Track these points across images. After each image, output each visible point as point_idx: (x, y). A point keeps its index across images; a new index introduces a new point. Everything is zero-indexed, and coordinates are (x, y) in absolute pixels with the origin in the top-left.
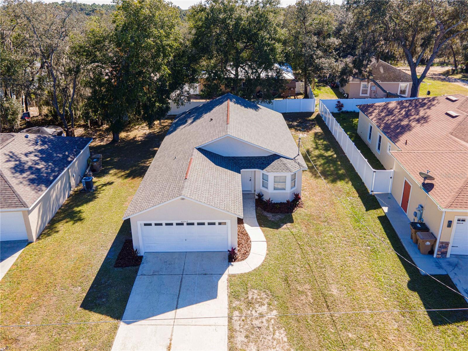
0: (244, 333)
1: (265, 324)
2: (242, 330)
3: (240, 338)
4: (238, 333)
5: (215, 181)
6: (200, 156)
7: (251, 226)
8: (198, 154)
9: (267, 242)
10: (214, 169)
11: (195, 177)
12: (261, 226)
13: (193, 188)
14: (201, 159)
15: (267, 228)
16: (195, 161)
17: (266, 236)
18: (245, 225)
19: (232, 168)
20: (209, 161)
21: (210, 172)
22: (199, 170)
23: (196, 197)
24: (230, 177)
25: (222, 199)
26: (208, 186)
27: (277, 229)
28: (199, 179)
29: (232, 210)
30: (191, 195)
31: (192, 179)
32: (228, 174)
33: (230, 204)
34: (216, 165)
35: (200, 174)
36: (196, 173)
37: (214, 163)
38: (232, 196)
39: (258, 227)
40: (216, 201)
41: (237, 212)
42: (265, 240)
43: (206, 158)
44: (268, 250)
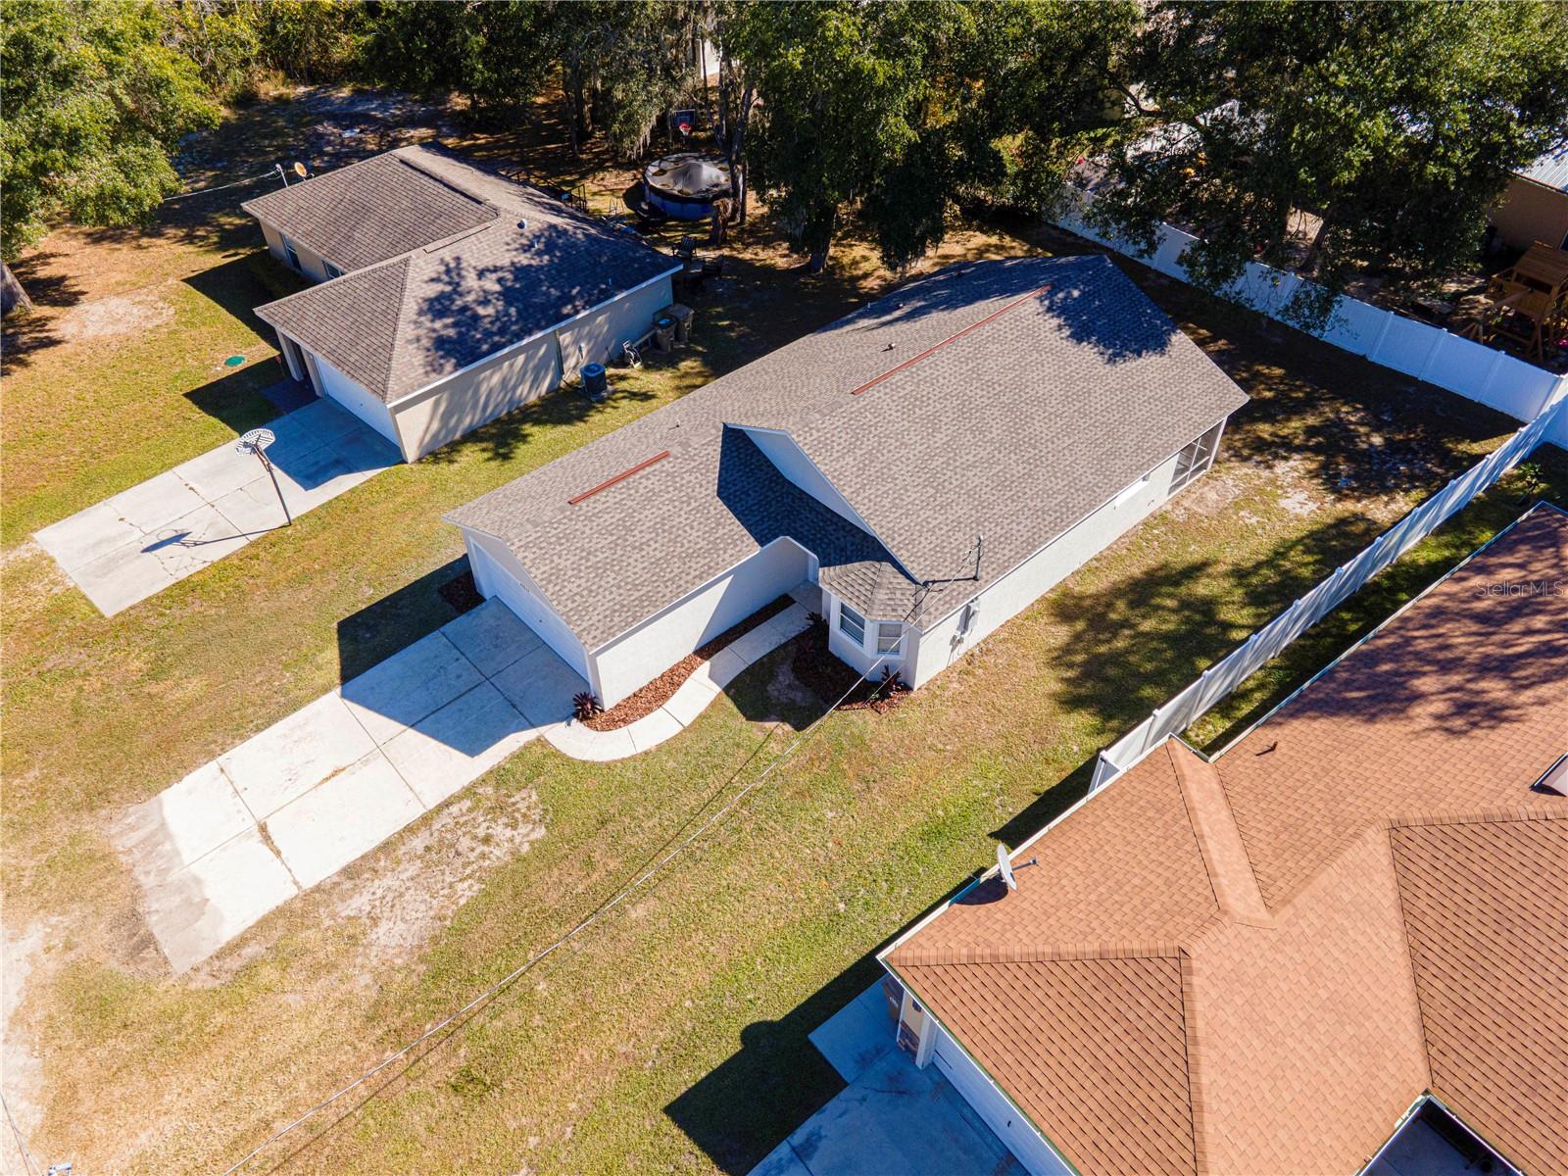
0: (432, 841)
1: (472, 856)
2: (436, 834)
3: (418, 843)
4: (428, 833)
5: (648, 536)
6: (704, 452)
7: (711, 676)
8: (708, 444)
9: (685, 730)
10: (694, 505)
11: (601, 507)
12: (727, 690)
13: (554, 532)
14: (693, 464)
15: (729, 703)
16: (666, 465)
17: (701, 716)
18: (707, 664)
19: (762, 520)
20: (714, 476)
21: (665, 508)
22: (641, 491)
23: (532, 556)
24: (714, 542)
25: (594, 588)
26: (604, 542)
27: (749, 719)
28: (606, 516)
29: (585, 625)
30: (526, 547)
31: (585, 509)
32: (721, 532)
33: (600, 609)
34: (719, 494)
35: (630, 503)
36: (619, 497)
37: (720, 487)
38: (637, 594)
39: (718, 689)
40: (570, 586)
41: (593, 633)
42: (687, 723)
43: (718, 464)
44: (659, 747)
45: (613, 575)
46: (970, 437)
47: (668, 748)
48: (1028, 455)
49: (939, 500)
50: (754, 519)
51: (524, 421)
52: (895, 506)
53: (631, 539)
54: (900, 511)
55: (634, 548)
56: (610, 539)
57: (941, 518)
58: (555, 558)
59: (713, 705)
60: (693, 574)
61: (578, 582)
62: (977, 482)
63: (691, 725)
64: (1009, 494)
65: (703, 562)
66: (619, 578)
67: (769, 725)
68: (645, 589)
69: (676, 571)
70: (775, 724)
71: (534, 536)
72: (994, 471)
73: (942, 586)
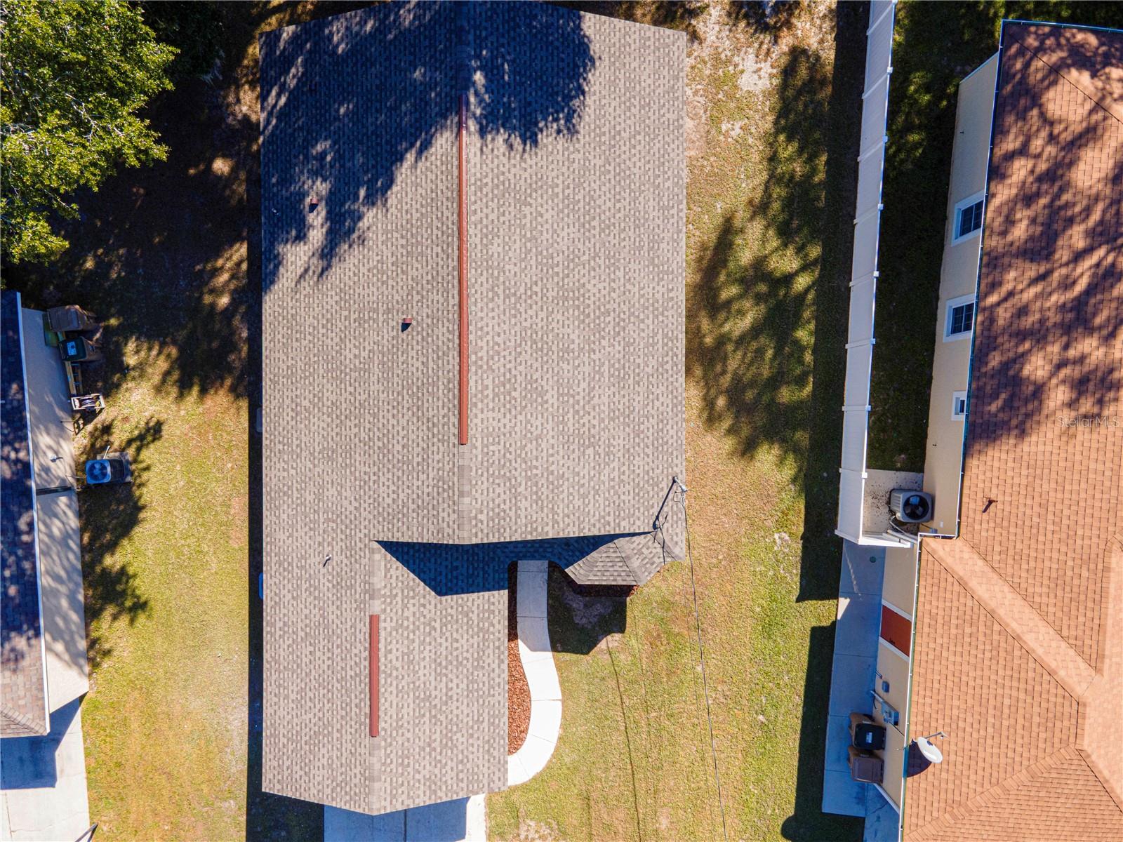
5: (443, 685)
6: (393, 581)
7: (533, 649)
8: (387, 570)
9: (563, 702)
10: (437, 625)
11: (392, 712)
12: (554, 649)
13: (393, 766)
14: (399, 599)
15: (568, 657)
16: (385, 626)
17: (562, 683)
18: (520, 642)
19: (485, 572)
20: (422, 587)
21: (426, 653)
22: (398, 665)
23: (404, 796)
24: (481, 630)
25: (460, 757)
26: (427, 727)
27: (587, 653)
28: (404, 711)
29: (485, 782)
30: (393, 797)
31: (387, 726)
32: (474, 617)
33: (480, 762)
34: (440, 593)
35: (404, 683)
36: (393, 689)
37: (434, 589)
38: (485, 724)
39: (549, 654)
40: (448, 777)
41: (496, 779)
42: (560, 697)
43: (412, 575)
44: (564, 727)
45: (459, 735)
46: (565, 366)
47: (568, 721)
48: (611, 327)
49: (601, 451)
50: (480, 579)
51: (99, 558)
52: (584, 496)
53: (437, 701)
54: (591, 497)
55: (446, 703)
56: (426, 719)
57: (616, 464)
58: (417, 776)
59: (559, 669)
60: (495, 666)
61: (448, 768)
62: (606, 400)
63: (563, 693)
64: (631, 381)
65: (490, 651)
66: (464, 731)
67: (602, 645)
68: (485, 715)
69: (485, 679)
70: (604, 641)
71: (388, 785)
72: (606, 374)
73: (663, 514)
